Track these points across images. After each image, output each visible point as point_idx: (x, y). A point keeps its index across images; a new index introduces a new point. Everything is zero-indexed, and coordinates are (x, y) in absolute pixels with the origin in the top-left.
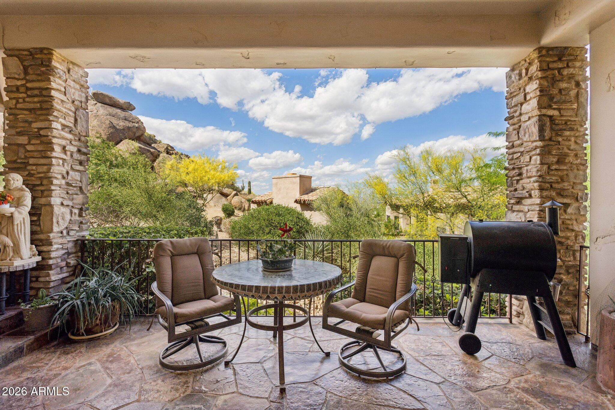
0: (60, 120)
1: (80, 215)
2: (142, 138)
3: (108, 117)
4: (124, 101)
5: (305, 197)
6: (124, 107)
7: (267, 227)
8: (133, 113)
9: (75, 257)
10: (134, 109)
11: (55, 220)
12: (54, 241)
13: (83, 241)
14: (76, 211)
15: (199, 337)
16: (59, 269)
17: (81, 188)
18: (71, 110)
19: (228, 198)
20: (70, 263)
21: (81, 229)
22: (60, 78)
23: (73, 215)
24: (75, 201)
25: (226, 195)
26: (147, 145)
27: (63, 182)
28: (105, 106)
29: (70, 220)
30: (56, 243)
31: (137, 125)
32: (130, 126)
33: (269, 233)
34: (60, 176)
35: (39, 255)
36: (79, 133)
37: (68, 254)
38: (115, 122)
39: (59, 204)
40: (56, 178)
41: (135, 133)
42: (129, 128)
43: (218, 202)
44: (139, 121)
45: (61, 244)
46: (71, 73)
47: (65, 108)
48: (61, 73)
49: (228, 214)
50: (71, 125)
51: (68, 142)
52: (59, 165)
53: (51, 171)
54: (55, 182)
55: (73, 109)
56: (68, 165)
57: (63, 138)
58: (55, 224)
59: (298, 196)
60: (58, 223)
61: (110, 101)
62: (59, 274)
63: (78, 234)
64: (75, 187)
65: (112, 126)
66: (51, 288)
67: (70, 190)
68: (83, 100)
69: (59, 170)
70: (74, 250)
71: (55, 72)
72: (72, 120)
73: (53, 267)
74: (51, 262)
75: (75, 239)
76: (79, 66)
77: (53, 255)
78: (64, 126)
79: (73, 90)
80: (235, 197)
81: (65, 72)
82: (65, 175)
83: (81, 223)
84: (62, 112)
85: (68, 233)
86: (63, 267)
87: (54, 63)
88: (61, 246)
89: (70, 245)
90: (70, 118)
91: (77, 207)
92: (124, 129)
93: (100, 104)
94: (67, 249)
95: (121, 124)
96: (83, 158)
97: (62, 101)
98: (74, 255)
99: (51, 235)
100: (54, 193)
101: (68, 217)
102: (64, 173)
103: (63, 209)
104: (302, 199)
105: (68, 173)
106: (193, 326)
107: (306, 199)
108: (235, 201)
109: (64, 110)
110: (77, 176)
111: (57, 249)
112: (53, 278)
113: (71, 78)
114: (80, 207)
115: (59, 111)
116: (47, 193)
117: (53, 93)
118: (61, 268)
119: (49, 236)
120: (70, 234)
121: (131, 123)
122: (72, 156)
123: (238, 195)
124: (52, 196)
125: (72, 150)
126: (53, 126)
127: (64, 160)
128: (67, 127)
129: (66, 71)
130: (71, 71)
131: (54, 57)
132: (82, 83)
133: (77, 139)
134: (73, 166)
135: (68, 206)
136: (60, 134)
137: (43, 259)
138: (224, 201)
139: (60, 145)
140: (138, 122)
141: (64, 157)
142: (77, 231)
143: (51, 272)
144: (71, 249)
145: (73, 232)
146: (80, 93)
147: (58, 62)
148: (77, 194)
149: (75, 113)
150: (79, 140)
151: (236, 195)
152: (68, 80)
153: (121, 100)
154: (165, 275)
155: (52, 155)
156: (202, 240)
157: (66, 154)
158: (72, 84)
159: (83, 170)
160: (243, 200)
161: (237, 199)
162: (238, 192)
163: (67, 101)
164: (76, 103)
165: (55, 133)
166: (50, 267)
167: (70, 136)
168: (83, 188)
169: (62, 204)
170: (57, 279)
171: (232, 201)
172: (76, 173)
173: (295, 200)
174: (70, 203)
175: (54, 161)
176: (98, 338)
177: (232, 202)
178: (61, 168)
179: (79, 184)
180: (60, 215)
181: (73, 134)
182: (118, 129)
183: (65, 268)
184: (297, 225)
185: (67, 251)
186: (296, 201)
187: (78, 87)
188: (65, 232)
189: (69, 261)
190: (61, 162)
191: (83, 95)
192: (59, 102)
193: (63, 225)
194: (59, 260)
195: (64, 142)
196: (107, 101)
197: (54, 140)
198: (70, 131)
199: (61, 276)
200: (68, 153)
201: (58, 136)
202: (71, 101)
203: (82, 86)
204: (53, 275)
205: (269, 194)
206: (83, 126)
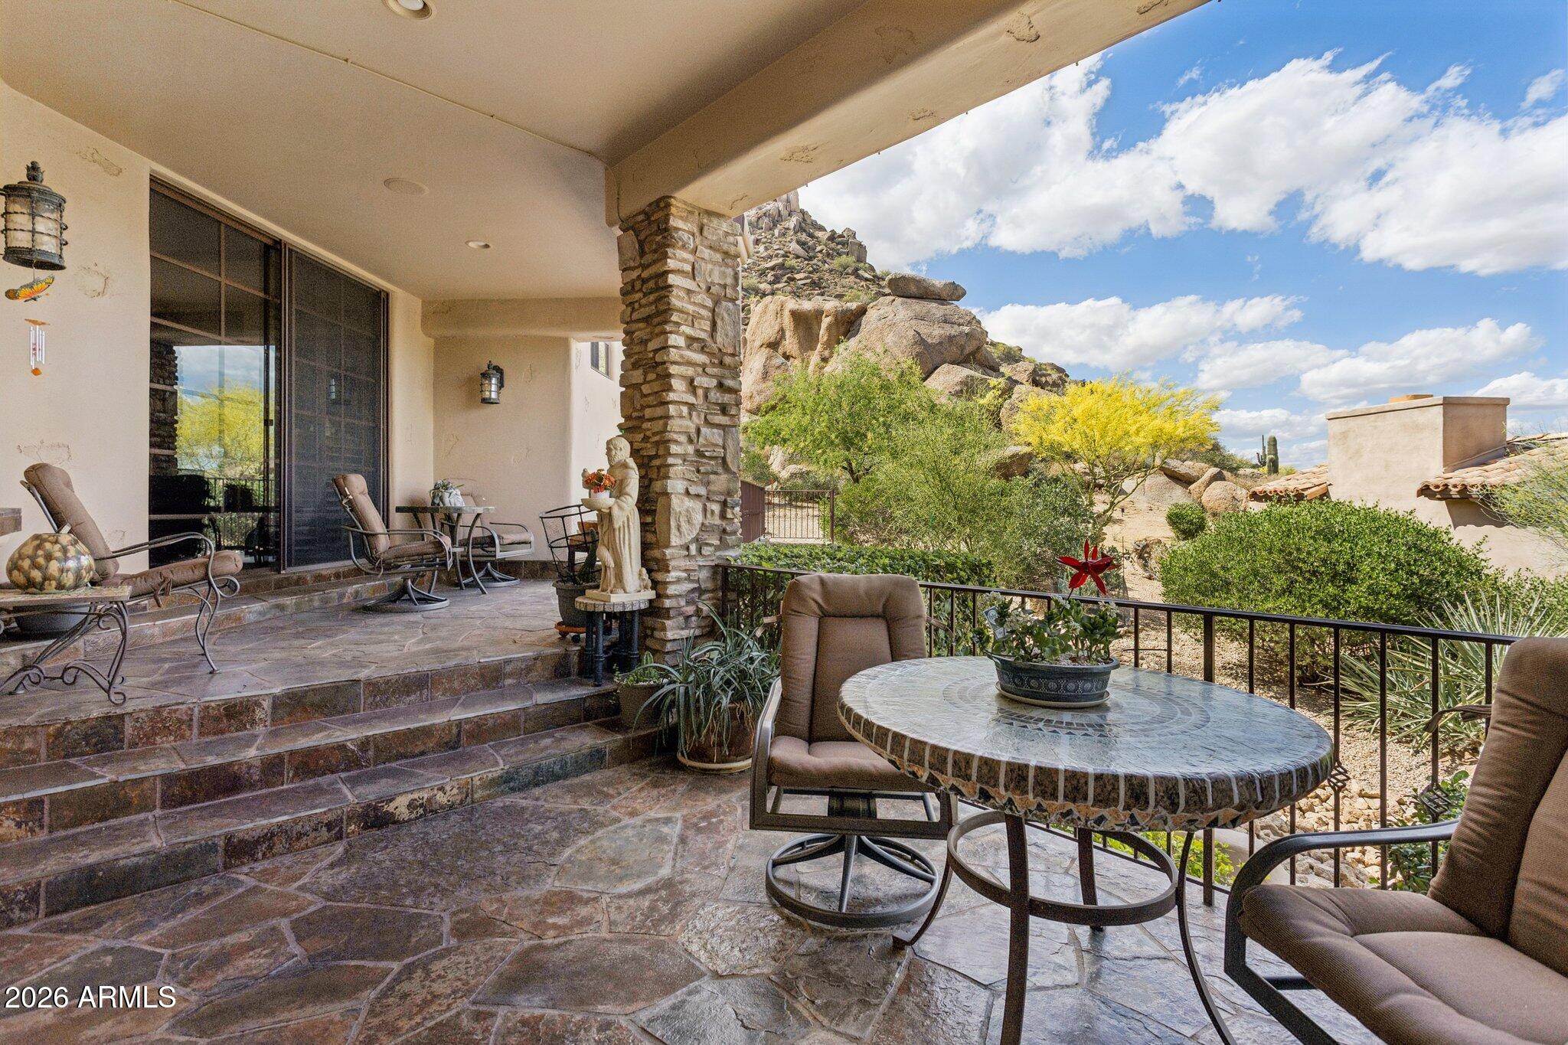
0: (683, 328)
1: (723, 516)
2: (978, 356)
3: (913, 322)
4: (943, 282)
5: (1472, 476)
6: (944, 295)
7: (1279, 571)
8: (962, 305)
9: (713, 598)
10: (964, 294)
11: (673, 524)
12: (672, 563)
13: (725, 568)
14: (716, 508)
15: (860, 841)
16: (681, 619)
17: (724, 459)
18: (705, 307)
19: (1192, 487)
20: (701, 610)
21: (724, 545)
22: (684, 247)
23: (708, 515)
24: (712, 488)
25: (1185, 481)
26: (989, 371)
27: (690, 449)
28: (909, 300)
29: (703, 524)
30: (676, 568)
31: (966, 329)
32: (953, 333)
33: (1288, 590)
34: (683, 438)
35: (652, 588)
36: (720, 350)
37: (700, 591)
38: (924, 330)
39: (683, 491)
40: (676, 442)
41: (962, 348)
42: (951, 338)
43: (1159, 498)
44: (973, 321)
45: (686, 570)
46: (705, 233)
47: (695, 304)
48: (685, 236)
49: (1184, 532)
50: (703, 335)
51: (700, 370)
52: (681, 417)
53: (669, 428)
54: (674, 449)
55: (709, 303)
56: (699, 415)
57: (690, 363)
58: (674, 530)
59: (1435, 472)
60: (679, 528)
61: (918, 288)
62: (682, 629)
63: (718, 553)
64: (711, 458)
65: (920, 341)
66: (668, 653)
67: (703, 464)
68: (729, 281)
69: (681, 426)
70: (709, 585)
71: (673, 237)
72: (707, 325)
73: (672, 613)
74: (667, 603)
75: (713, 564)
76: (719, 216)
77: (671, 590)
78: (691, 340)
79: (710, 266)
80: (1214, 484)
81: (693, 235)
82: (694, 436)
83: (724, 531)
84: (688, 314)
85: (699, 551)
86: (691, 616)
87: (674, 222)
88: (684, 575)
89: (704, 574)
90: (702, 322)
91: (715, 498)
92: (940, 343)
93: (901, 299)
94: (698, 581)
95: (935, 333)
96: (727, 398)
97: (689, 292)
98: (710, 595)
99: (668, 552)
100: (672, 470)
101: (698, 518)
102: (693, 430)
103: (689, 503)
104: (1451, 482)
105: (698, 431)
106: (836, 804)
107: (1469, 481)
108: (1215, 495)
109: (691, 308)
110: (716, 436)
111: (679, 581)
112: (670, 635)
113: (706, 243)
114: (723, 498)
115: (682, 312)
116: (663, 472)
117: (672, 279)
118: (687, 618)
119: (665, 555)
120: (703, 552)
121: (956, 327)
122: (706, 397)
123: (1223, 479)
124: (669, 478)
125: (706, 386)
126: (670, 343)
127: (692, 407)
128: (697, 340)
129: (696, 230)
130: (706, 228)
131: (673, 210)
132: (725, 247)
133: (716, 361)
134: (708, 417)
135: (698, 496)
136: (682, 356)
137: (658, 596)
138: (1178, 496)
139: (683, 377)
140: (969, 323)
141: (691, 399)
142: (718, 549)
143: (668, 623)
144: (705, 582)
145: (709, 548)
146: (723, 269)
147: (681, 218)
148: (716, 473)
149: (713, 311)
150: (721, 363)
151: (1218, 477)
152: (700, 248)
153: (938, 281)
154: (796, 661)
155: (668, 399)
156: (897, 584)
157: (695, 394)
158: (706, 253)
159: (728, 423)
160: (1242, 493)
161: (1218, 491)
162: (1225, 467)
163: (698, 289)
164: (714, 290)
165: (674, 354)
166: (665, 613)
167: (701, 358)
168: (729, 460)
169: (687, 493)
170: (676, 637)
171: (1205, 494)
172: (715, 430)
173: (1419, 486)
174: (703, 491)
175: (672, 409)
176: (717, 773)
177: (1204, 499)
178: (686, 423)
179: (720, 452)
180: (684, 513)
181: (708, 354)
182: (930, 345)
183: (694, 618)
184: (1411, 573)
185: (696, 585)
186: (1425, 491)
187: (718, 257)
188: (693, 548)
189: (701, 606)
190: (685, 410)
191: (730, 271)
192: (682, 294)
193: (690, 534)
194: (683, 603)
195: (690, 371)
196: (913, 289)
197: (673, 369)
198: (702, 348)
199: (685, 633)
200: (700, 392)
201: (679, 360)
202: (704, 287)
203: (726, 253)
204: (672, 629)
205: (1315, 470)
206: (727, 335)
